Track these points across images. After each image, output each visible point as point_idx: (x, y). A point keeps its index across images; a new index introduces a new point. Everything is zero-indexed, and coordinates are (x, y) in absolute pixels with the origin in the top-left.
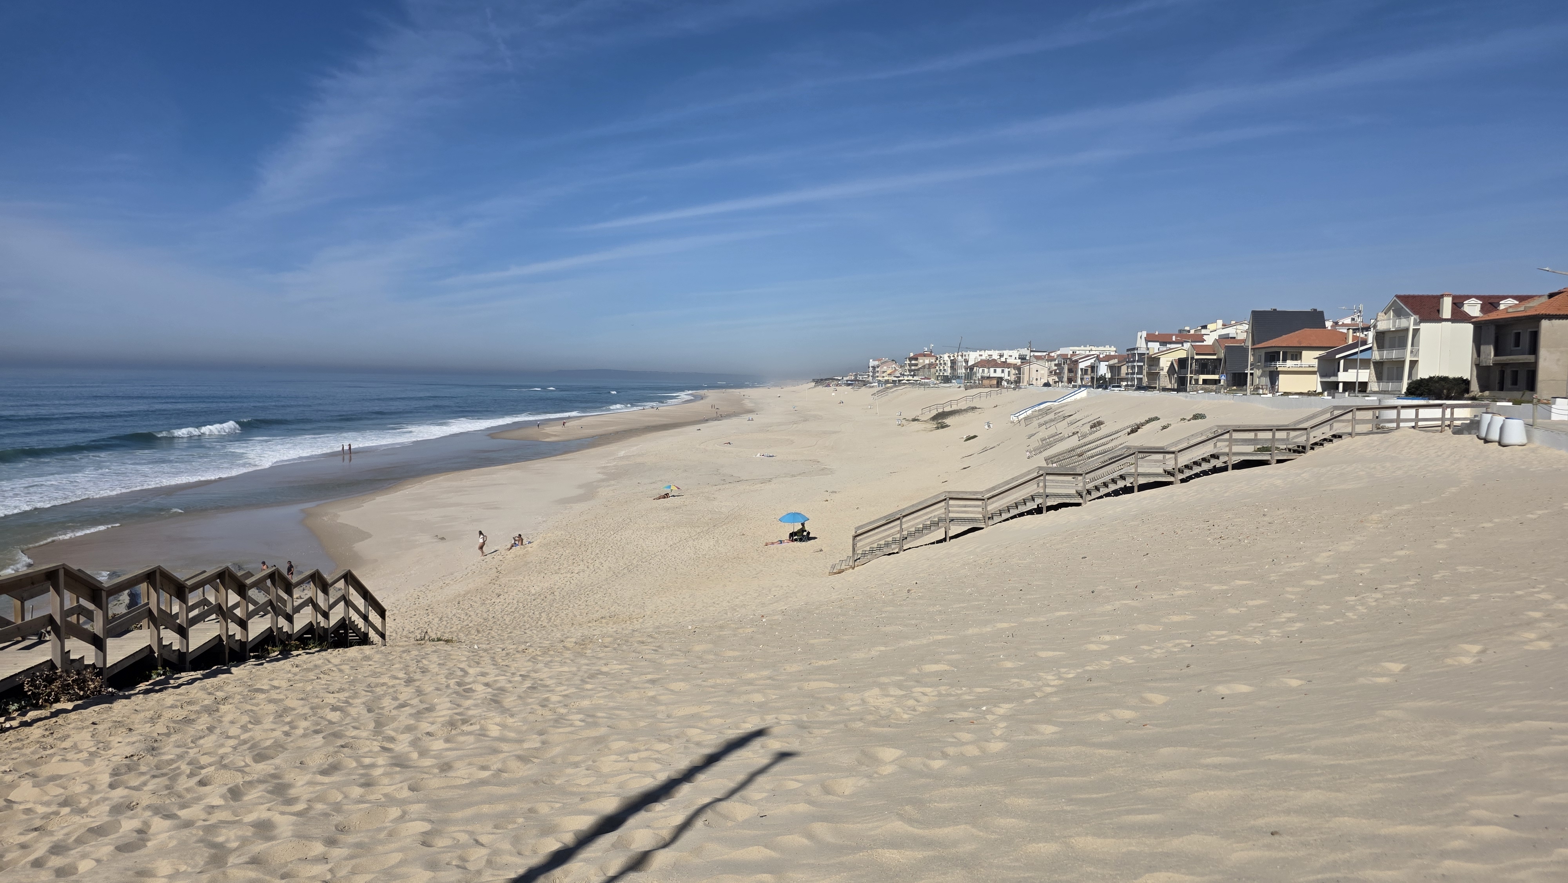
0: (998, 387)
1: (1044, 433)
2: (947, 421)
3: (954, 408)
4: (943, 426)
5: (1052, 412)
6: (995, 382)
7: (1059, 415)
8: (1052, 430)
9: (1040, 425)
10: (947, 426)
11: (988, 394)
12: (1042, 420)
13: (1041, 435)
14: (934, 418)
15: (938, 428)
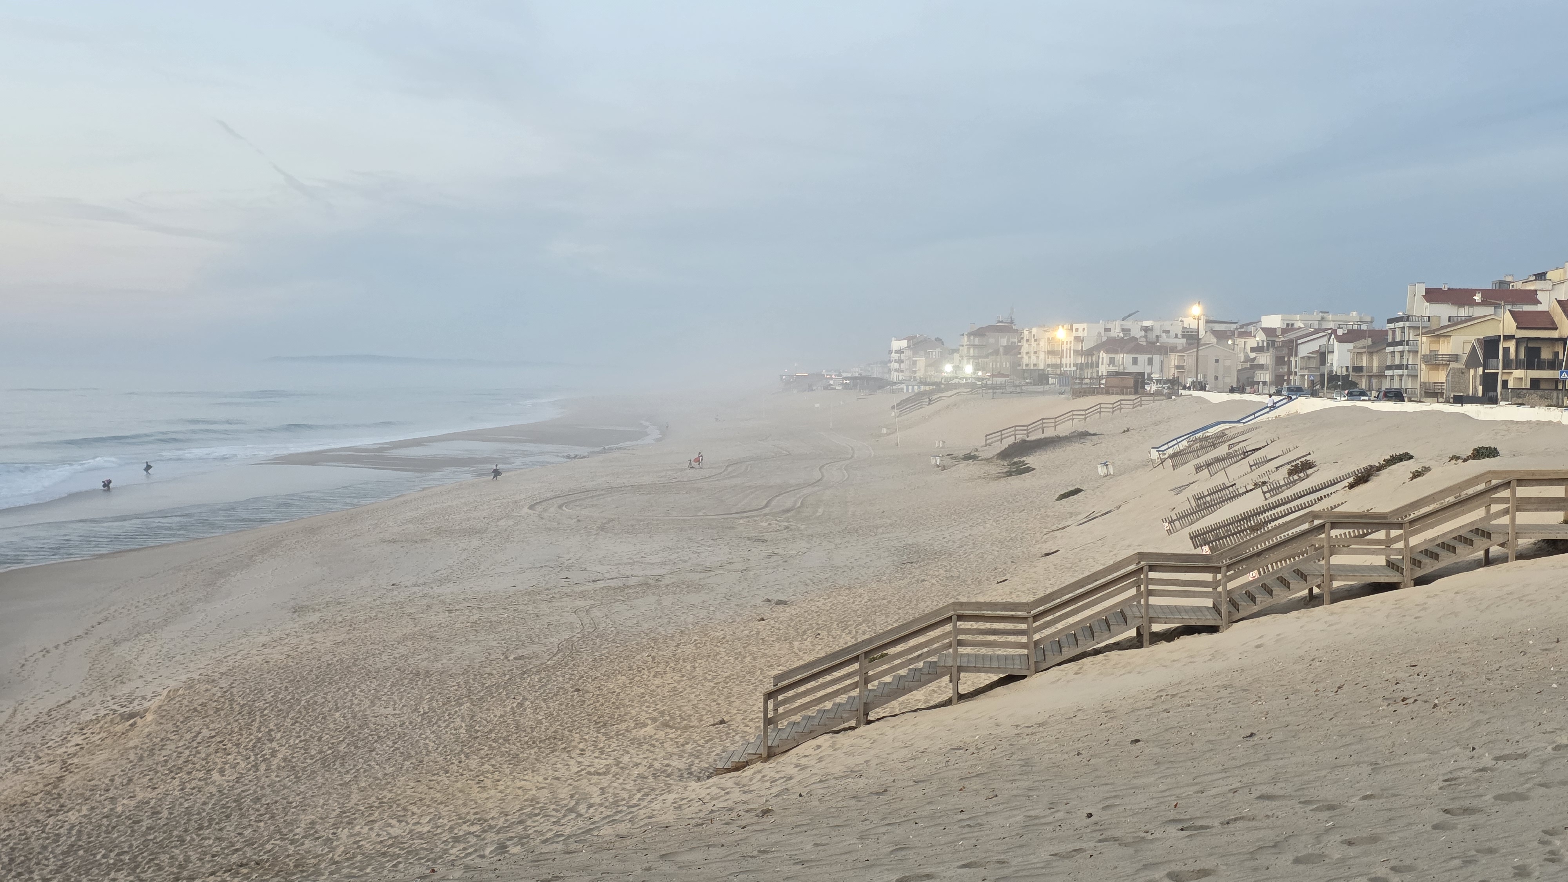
0: (1136, 393)
1: (1205, 483)
2: (1030, 460)
3: (1050, 433)
4: (1022, 470)
5: (1224, 442)
6: (1131, 383)
7: (1236, 448)
8: (1220, 479)
9: (1198, 469)
10: (1029, 470)
11: (1116, 408)
12: (1202, 460)
13: (1195, 489)
14: (1004, 455)
15: (1009, 474)
